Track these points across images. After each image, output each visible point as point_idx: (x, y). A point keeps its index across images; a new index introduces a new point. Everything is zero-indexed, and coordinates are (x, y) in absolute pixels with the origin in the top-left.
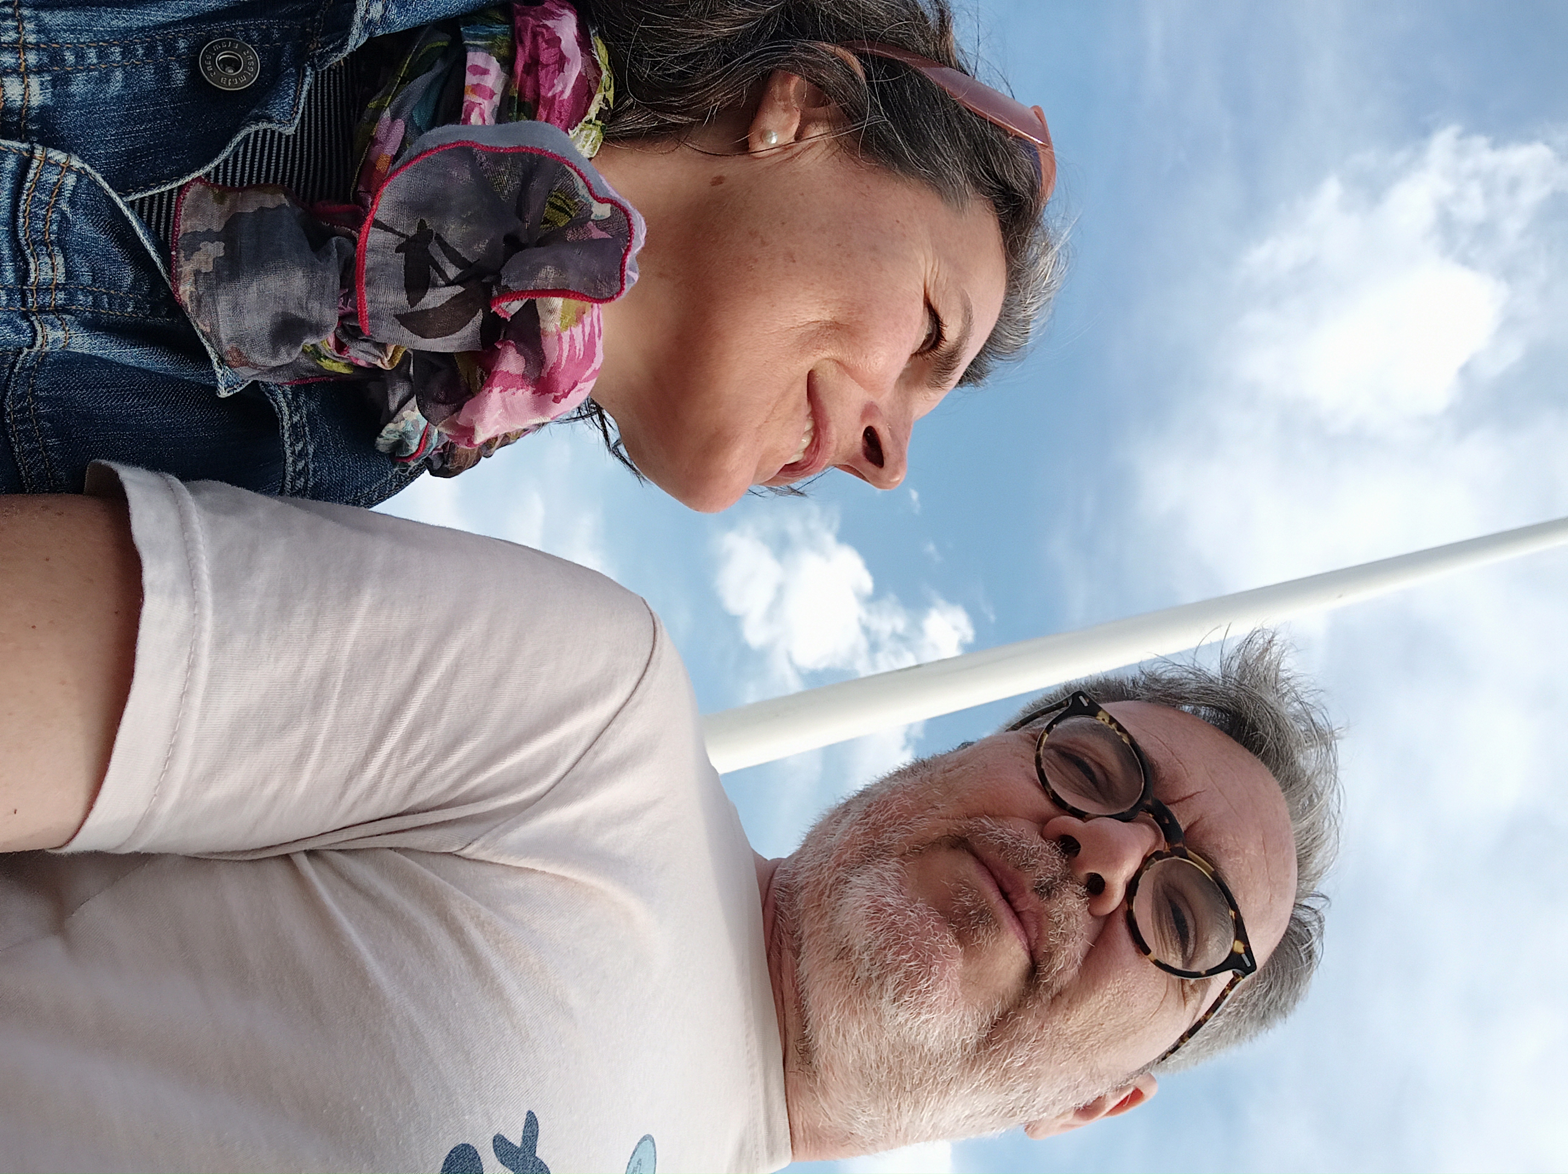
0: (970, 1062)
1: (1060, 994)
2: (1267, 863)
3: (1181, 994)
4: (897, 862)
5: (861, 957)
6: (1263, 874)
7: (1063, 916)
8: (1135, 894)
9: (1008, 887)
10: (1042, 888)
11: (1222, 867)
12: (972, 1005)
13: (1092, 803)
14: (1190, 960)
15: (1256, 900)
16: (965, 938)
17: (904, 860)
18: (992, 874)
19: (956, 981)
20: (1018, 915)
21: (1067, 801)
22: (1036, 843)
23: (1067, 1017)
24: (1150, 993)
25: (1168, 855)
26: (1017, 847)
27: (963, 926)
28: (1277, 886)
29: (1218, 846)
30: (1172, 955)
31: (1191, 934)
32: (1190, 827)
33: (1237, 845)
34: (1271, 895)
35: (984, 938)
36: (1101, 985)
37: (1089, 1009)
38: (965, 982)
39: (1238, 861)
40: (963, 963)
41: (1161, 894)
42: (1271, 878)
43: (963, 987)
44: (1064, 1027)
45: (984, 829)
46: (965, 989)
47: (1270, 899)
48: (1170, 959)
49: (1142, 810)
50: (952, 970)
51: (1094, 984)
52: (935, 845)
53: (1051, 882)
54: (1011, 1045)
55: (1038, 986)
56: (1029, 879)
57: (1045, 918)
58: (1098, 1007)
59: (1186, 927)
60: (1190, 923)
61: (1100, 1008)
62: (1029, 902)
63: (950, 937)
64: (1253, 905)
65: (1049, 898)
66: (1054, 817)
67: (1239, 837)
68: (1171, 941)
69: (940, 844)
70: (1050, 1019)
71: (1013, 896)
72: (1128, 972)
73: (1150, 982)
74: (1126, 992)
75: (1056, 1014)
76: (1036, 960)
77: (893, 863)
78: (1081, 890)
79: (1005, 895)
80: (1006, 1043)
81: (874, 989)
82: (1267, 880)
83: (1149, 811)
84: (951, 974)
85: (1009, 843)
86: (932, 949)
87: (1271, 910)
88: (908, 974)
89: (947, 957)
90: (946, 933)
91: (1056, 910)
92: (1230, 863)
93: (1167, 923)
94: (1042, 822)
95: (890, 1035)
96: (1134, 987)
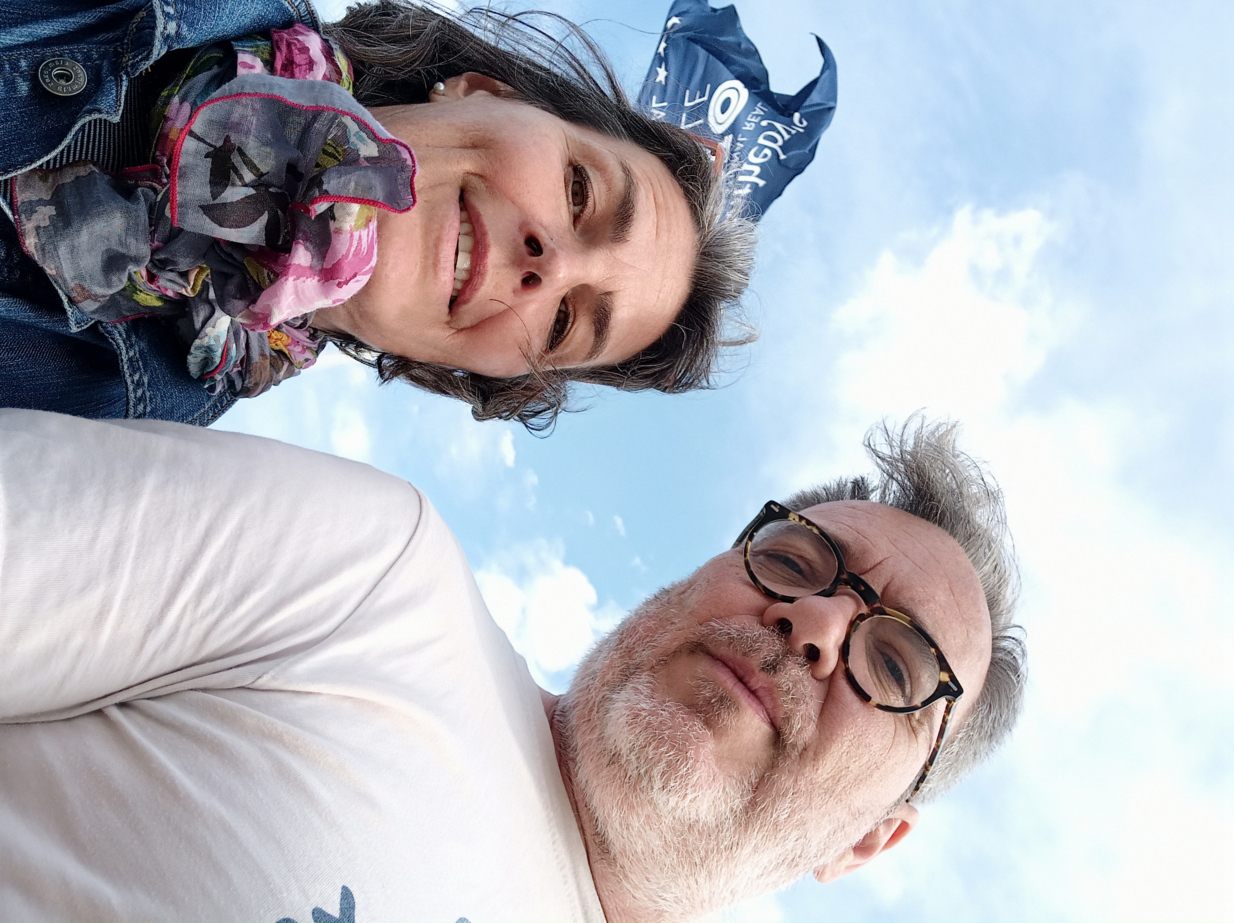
0: (743, 825)
1: (805, 749)
2: (958, 604)
3: (910, 729)
4: (648, 675)
5: (628, 758)
6: (956, 614)
7: (791, 684)
8: (848, 654)
9: (740, 672)
10: (768, 666)
11: (919, 615)
12: (730, 776)
13: (800, 589)
14: (910, 698)
15: (954, 637)
16: (713, 723)
17: (654, 673)
18: (725, 664)
19: (711, 759)
20: (753, 693)
21: (777, 592)
22: (757, 630)
23: (815, 768)
24: (882, 732)
25: (869, 616)
26: (742, 638)
27: (709, 713)
28: (971, 622)
29: (912, 599)
30: (893, 698)
31: (906, 676)
32: (885, 589)
33: (927, 594)
34: (967, 631)
35: (728, 719)
36: (838, 734)
37: (833, 757)
38: (719, 759)
39: (932, 607)
40: (714, 744)
41: (873, 650)
42: (964, 616)
43: (719, 764)
44: (815, 777)
45: (714, 631)
46: (721, 765)
47: (968, 634)
48: (892, 701)
49: (841, 584)
50: (706, 751)
51: (832, 735)
52: (676, 654)
53: (774, 660)
54: (774, 801)
55: (785, 747)
56: (756, 661)
57: (775, 690)
58: (840, 754)
59: (899, 670)
60: (902, 667)
61: (842, 754)
62: (759, 680)
63: (698, 724)
64: (952, 641)
65: (775, 672)
66: (769, 606)
67: (927, 588)
68: (889, 686)
69: (680, 651)
70: (801, 772)
71: (746, 679)
72: (858, 718)
73: (879, 722)
74: (861, 735)
75: (806, 766)
76: (778, 726)
77: (645, 677)
78: (802, 660)
79: (741, 679)
80: (769, 801)
81: (644, 783)
82: (961, 619)
83: (847, 583)
84: (706, 755)
85: (735, 636)
86: (686, 738)
87: (971, 642)
88: (669, 764)
89: (700, 742)
90: (694, 721)
91: (783, 681)
92: (925, 611)
93: (882, 673)
94: (760, 614)
95: (668, 820)
96: (866, 730)
